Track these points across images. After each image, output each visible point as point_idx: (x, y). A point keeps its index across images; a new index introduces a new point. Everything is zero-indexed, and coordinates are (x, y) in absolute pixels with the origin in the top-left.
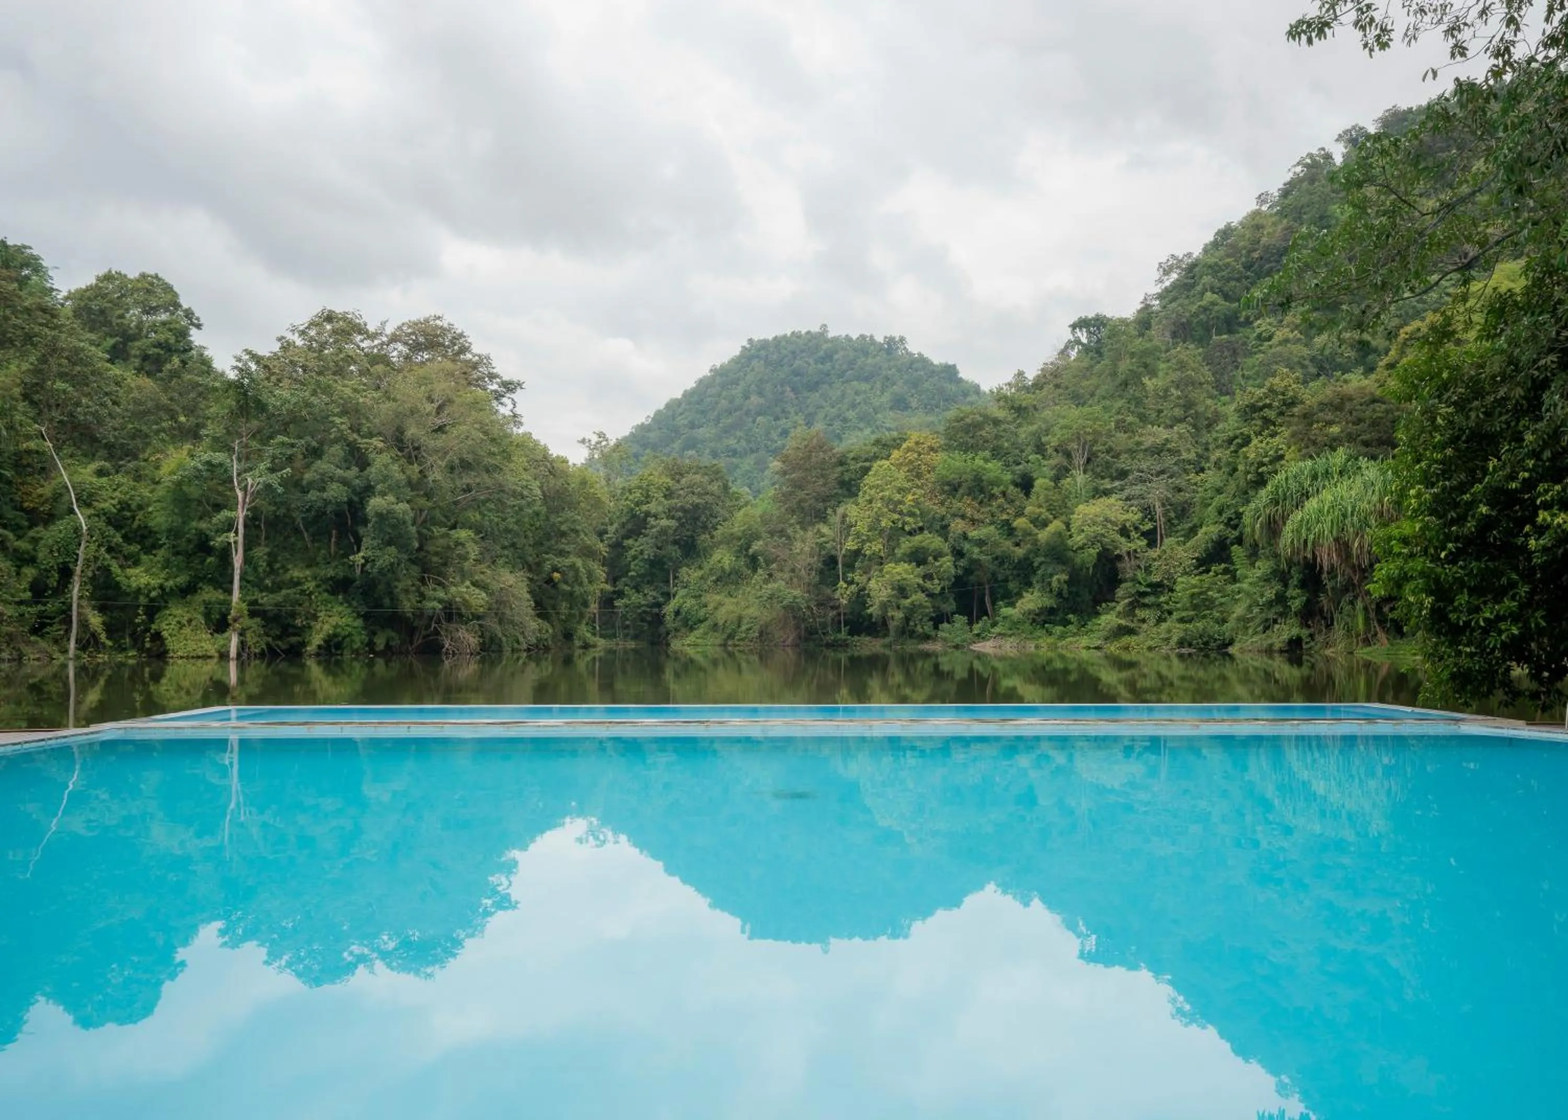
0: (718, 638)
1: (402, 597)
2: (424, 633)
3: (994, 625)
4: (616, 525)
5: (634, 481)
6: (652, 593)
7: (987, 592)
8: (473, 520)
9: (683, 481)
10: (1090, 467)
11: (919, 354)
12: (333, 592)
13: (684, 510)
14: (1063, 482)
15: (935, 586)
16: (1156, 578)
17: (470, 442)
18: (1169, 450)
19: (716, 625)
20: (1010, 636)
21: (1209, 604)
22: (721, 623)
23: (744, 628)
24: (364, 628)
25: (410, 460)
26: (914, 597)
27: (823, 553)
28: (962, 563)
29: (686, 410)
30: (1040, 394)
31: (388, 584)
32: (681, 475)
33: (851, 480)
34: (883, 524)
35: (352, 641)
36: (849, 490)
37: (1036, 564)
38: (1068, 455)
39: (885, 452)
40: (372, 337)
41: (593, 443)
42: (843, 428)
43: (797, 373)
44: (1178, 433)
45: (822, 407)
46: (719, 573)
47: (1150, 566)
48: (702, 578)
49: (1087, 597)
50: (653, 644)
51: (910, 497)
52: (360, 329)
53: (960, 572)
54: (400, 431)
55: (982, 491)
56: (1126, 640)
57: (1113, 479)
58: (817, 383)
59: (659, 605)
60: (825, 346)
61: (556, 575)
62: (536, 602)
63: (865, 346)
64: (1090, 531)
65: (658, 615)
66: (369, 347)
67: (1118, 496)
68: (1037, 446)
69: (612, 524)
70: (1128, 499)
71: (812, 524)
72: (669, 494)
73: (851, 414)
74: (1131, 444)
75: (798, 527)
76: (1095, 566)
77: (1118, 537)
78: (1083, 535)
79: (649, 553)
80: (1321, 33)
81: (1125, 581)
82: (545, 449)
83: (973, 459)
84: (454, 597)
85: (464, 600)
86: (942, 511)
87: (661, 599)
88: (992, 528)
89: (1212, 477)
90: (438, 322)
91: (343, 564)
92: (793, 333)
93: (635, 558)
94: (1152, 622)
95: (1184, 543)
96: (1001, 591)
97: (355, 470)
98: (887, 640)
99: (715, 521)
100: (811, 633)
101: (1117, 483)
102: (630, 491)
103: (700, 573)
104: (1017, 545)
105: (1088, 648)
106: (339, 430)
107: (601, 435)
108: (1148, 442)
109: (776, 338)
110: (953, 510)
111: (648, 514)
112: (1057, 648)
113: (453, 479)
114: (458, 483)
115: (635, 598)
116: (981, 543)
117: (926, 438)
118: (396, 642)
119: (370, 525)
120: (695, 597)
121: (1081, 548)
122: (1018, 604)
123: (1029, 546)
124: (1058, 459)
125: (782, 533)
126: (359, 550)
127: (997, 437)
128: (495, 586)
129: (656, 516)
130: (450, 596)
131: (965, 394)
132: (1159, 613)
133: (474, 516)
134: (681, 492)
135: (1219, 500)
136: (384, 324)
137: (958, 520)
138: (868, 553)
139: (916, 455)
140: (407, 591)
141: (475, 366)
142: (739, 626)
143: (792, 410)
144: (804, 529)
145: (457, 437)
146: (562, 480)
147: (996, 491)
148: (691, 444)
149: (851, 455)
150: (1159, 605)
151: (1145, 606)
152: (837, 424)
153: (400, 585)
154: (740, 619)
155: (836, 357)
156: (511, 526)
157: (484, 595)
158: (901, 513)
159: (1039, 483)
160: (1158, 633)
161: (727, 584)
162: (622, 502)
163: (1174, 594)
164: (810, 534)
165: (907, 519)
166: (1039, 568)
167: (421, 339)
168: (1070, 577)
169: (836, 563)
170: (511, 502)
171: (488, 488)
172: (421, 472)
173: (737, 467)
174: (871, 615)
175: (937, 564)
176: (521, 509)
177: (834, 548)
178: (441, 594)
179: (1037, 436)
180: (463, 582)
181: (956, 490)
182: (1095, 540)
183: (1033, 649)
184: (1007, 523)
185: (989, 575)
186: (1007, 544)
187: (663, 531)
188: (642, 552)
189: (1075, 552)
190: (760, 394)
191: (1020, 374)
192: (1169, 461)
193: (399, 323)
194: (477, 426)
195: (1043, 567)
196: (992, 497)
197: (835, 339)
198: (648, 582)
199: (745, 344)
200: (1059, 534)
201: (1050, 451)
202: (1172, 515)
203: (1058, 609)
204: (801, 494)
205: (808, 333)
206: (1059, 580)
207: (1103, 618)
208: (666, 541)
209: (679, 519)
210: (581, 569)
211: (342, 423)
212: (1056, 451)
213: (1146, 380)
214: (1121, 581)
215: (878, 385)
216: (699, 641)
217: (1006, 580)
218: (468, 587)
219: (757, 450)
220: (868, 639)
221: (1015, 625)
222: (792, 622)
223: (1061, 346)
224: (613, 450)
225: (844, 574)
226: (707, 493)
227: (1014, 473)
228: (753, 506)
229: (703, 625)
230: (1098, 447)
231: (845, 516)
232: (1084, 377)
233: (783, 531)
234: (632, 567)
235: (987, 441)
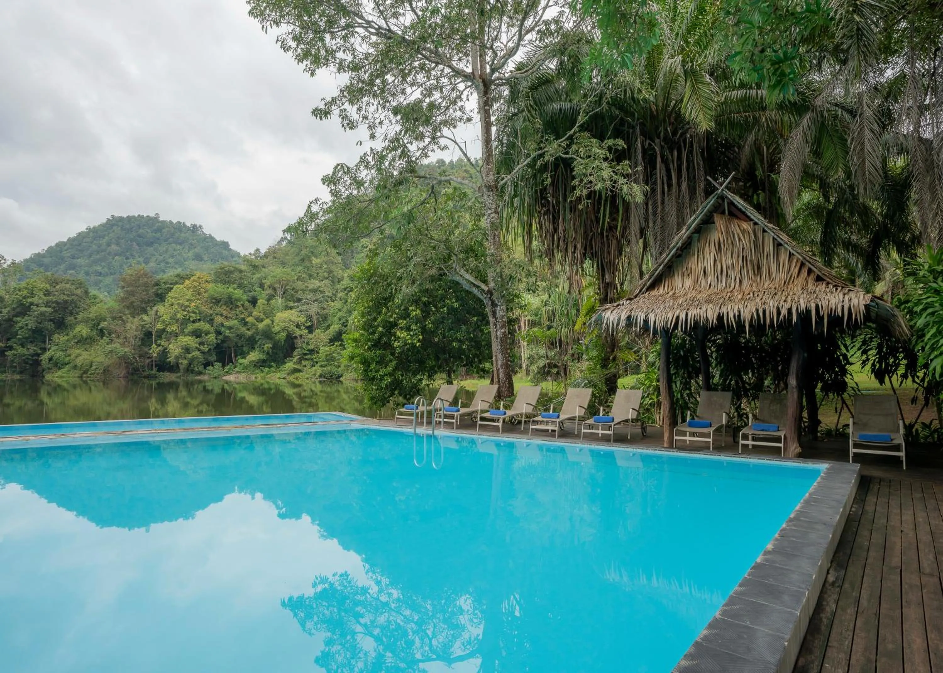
0: (77, 373)
3: (235, 367)
4: (8, 309)
5: (23, 284)
6: (32, 348)
7: (233, 351)
9: (58, 287)
10: (284, 296)
11: (210, 235)
13: (58, 303)
14: (271, 302)
15: (205, 348)
16: (311, 347)
18: (320, 291)
19: (76, 366)
20: (243, 372)
21: (333, 359)
22: (79, 365)
23: (93, 368)
26: (194, 353)
27: (144, 329)
28: (220, 337)
29: (69, 248)
30: (266, 260)
32: (57, 283)
33: (162, 293)
34: (178, 316)
36: (161, 298)
37: (257, 339)
38: (275, 289)
39: (182, 281)
42: (165, 267)
43: (139, 236)
44: (325, 284)
45: (155, 255)
46: (79, 339)
47: (309, 342)
48: (68, 340)
49: (281, 355)
50: (33, 376)
51: (193, 304)
53: (219, 342)
55: (232, 303)
56: (297, 374)
57: (294, 302)
58: (152, 243)
59: (38, 355)
60: (157, 225)
63: (180, 227)
64: (282, 325)
65: (37, 360)
67: (296, 310)
68: (261, 285)
69: (5, 308)
70: (301, 311)
71: (138, 314)
72: (47, 293)
73: (171, 260)
74: (303, 287)
75: (129, 316)
76: (285, 341)
77: (295, 328)
78: (279, 326)
79: (32, 325)
80: (326, 117)
81: (298, 348)
83: (228, 288)
86: (211, 312)
87: (39, 352)
88: (236, 321)
89: (337, 304)
92: (139, 215)
93: (21, 328)
94: (309, 367)
95: (324, 332)
96: (240, 351)
98: (179, 374)
99: (77, 310)
100: (136, 370)
101: (296, 304)
102: (20, 290)
103: (66, 338)
104: (248, 330)
105: (280, 378)
108: (311, 287)
109: (128, 217)
110: (217, 312)
111: (32, 304)
112: (265, 378)
115: (21, 351)
116: (230, 328)
117: (204, 275)
120: (62, 351)
121: (278, 332)
122: (248, 358)
123: (254, 330)
124: (270, 291)
127: (241, 278)
129: (37, 306)
131: (233, 257)
132: (312, 363)
134: (56, 293)
135: (340, 314)
137: (219, 316)
138: (169, 330)
139: (198, 284)
142: (91, 367)
143: (137, 255)
144: (134, 317)
147: (239, 304)
148: (73, 267)
149: (163, 281)
150: (312, 359)
151: (306, 359)
152: (163, 265)
154: (91, 363)
155: (164, 230)
158: (188, 312)
159: (260, 301)
160: (311, 372)
161: (84, 344)
162: (14, 296)
163: (319, 355)
164: (136, 320)
165: (192, 315)
166: (258, 341)
168: (273, 345)
169: (152, 335)
173: (101, 281)
174: (170, 362)
175: (207, 337)
177: (151, 327)
179: (260, 279)
181: (219, 302)
182: (285, 329)
183: (254, 379)
184: (243, 319)
185: (234, 344)
186: (243, 329)
187: (42, 314)
188: (27, 325)
189: (275, 334)
190: (118, 244)
191: (258, 250)
192: (319, 296)
195: (260, 341)
196: (237, 306)
197: (163, 222)
198: (31, 342)
199: (109, 217)
200: (268, 326)
201: (266, 287)
202: (320, 319)
203: (267, 360)
204: (133, 299)
205: (148, 216)
206: (268, 347)
207: (287, 364)
208: (45, 320)
209: (54, 308)
212: (269, 287)
213: (313, 259)
214: (296, 348)
215: (187, 247)
216: (64, 375)
217: (242, 346)
219: (115, 274)
220: (168, 374)
221: (246, 367)
222: (124, 365)
223: (279, 239)
224: (9, 266)
225: (156, 341)
226: (74, 295)
227: (248, 296)
228: (105, 303)
229: (67, 366)
230: (288, 287)
231: (157, 311)
232: (287, 254)
233: (121, 317)
234: (19, 333)
235: (236, 280)
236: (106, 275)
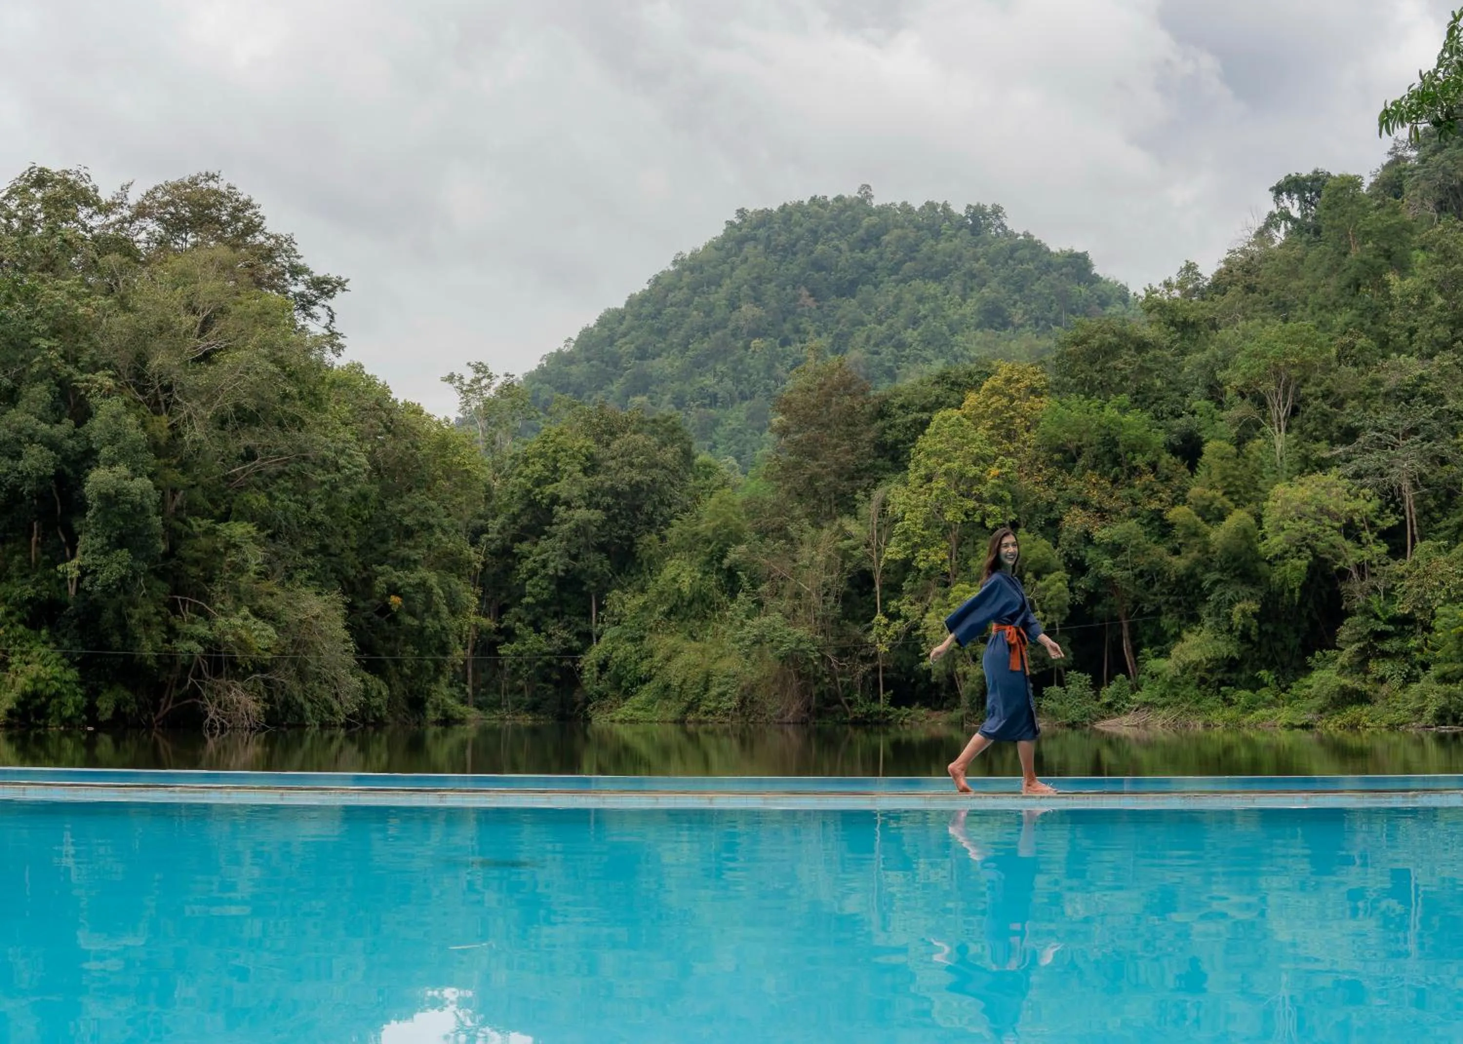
0: (672, 710)
1: (139, 632)
2: (175, 693)
3: (1136, 688)
4: (501, 519)
5: (534, 444)
6: (561, 634)
7: (1126, 633)
8: (255, 505)
9: (615, 445)
10: (1295, 422)
11: (1027, 235)
12: (33, 624)
13: (617, 494)
14: (1250, 445)
16: (1401, 608)
17: (253, 378)
18: (1424, 395)
19: (667, 687)
20: (1163, 706)
22: (675, 683)
23: (714, 692)
24: (80, 684)
25: (156, 407)
27: (849, 565)
28: (1084, 583)
29: (632, 328)
30: (1221, 302)
31: (118, 612)
32: (612, 434)
33: (897, 442)
34: (949, 516)
35: (62, 704)
36: (894, 459)
37: (1206, 584)
38: (1261, 402)
39: (954, 397)
40: (106, 209)
41: (467, 381)
42: (897, 359)
43: (818, 266)
44: (1440, 366)
45: (863, 324)
46: (672, 601)
47: (1393, 588)
48: (644, 608)
49: (1294, 642)
50: (562, 718)
51: (994, 471)
52: (87, 198)
53: (1079, 599)
54: (142, 359)
55: (1116, 461)
56: (1353, 712)
57: (1333, 442)
58: (854, 283)
59: (572, 653)
60: (866, 222)
61: (395, 600)
62: (359, 643)
63: (934, 221)
64: (1295, 528)
65: (570, 670)
66: (102, 227)
67: (1341, 471)
68: (1211, 388)
69: (495, 517)
70: (1357, 475)
71: (831, 516)
72: (591, 466)
73: (910, 335)
74: (1363, 384)
75: (806, 522)
76: (1304, 588)
77: (1339, 539)
78: (1282, 535)
79: (557, 565)
81: (1352, 613)
82: (385, 391)
83: (1102, 407)
84: (224, 634)
85: (240, 638)
86: (1050, 495)
87: (576, 644)
88: (1134, 523)
90: (212, 184)
91: (49, 578)
92: (813, 199)
93: (533, 573)
94: (1397, 682)
95: (1449, 549)
96: (1150, 632)
97: (68, 424)
98: (956, 714)
99: (666, 511)
100: (829, 700)
101: (1340, 450)
102: (526, 461)
103: (640, 600)
104: (1176, 552)
105: (1291, 727)
106: (45, 360)
107: (480, 368)
108: (1391, 381)
110: (1071, 493)
111: (555, 500)
112: (1240, 726)
113: (224, 439)
114: (233, 445)
115: (533, 641)
116: (1115, 549)
117: (1023, 372)
118: (132, 708)
119: (89, 514)
120: (633, 640)
121: (1279, 557)
122: (1174, 652)
123: (1195, 554)
124: (1241, 410)
125: (781, 532)
126: (73, 556)
127: (1144, 370)
128: (290, 616)
129: (568, 504)
130: (217, 633)
131: (1104, 303)
132: (1407, 667)
133: (258, 500)
134: (612, 463)
136: (125, 188)
137: (1076, 510)
138: (922, 565)
139: (1005, 401)
140: (147, 624)
141: (268, 255)
142: (706, 690)
143: (811, 329)
144: (819, 526)
145: (233, 370)
146: (406, 442)
147: (1140, 461)
148: (641, 385)
149: (898, 401)
150: (1407, 654)
151: (1386, 655)
152: (887, 352)
153: (137, 614)
154: (708, 678)
155: (886, 238)
156: (319, 518)
157: (271, 630)
158: (980, 499)
159: (1209, 448)
160: (1406, 702)
161: (686, 618)
162: (513, 480)
163: (1433, 636)
164: (826, 534)
165: (990, 508)
166: (1211, 591)
167: (185, 212)
168: (1264, 606)
169: (872, 583)
170: (319, 476)
171: (281, 454)
172: (172, 427)
173: (716, 423)
174: (929, 672)
175: (1040, 584)
176: (334, 487)
177: (868, 557)
178: (201, 629)
179: (1208, 369)
180: (237, 610)
181: (1074, 460)
182: (1304, 543)
183: (1200, 728)
184: (1158, 515)
185: (1128, 604)
186: (1159, 552)
187: (580, 530)
188: (544, 564)
189: (1269, 562)
190: (757, 300)
191: (1190, 268)
192: (1425, 413)
193: (151, 187)
194: (265, 351)
195: (1218, 589)
196: (1134, 471)
197: (883, 210)
198: (556, 615)
199: (733, 217)
200: (1244, 533)
201: (1230, 394)
202: (1431, 503)
203: (1242, 660)
204: (813, 466)
205: (839, 199)
206: (1244, 613)
207: (1315, 675)
208: (586, 546)
209: (608, 508)
210: (437, 590)
211: (50, 348)
212: (1243, 396)
213: (1391, 277)
214: (1345, 614)
215: (957, 286)
216: (639, 714)
217: (1157, 612)
218: (246, 618)
220: (923, 711)
221: (1171, 688)
222: (795, 683)
223: (1258, 223)
224: (500, 392)
225: (884, 602)
226: (655, 465)
227: (1169, 430)
228: (735, 487)
229: (646, 687)
230: (1309, 389)
231: (885, 504)
232: (1294, 273)
233: (781, 528)
234: (528, 588)
235: (1125, 378)
236: (729, 402)
